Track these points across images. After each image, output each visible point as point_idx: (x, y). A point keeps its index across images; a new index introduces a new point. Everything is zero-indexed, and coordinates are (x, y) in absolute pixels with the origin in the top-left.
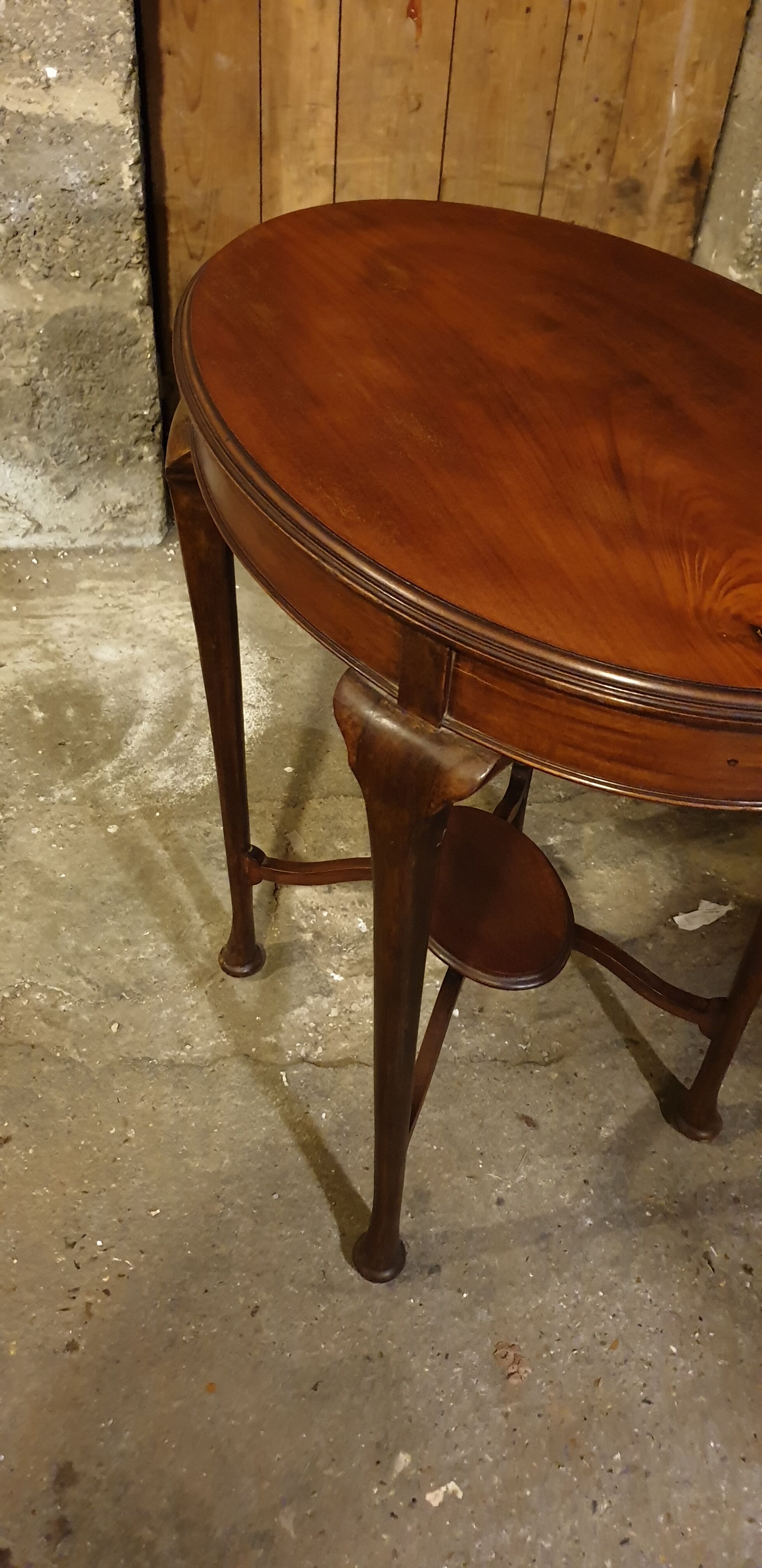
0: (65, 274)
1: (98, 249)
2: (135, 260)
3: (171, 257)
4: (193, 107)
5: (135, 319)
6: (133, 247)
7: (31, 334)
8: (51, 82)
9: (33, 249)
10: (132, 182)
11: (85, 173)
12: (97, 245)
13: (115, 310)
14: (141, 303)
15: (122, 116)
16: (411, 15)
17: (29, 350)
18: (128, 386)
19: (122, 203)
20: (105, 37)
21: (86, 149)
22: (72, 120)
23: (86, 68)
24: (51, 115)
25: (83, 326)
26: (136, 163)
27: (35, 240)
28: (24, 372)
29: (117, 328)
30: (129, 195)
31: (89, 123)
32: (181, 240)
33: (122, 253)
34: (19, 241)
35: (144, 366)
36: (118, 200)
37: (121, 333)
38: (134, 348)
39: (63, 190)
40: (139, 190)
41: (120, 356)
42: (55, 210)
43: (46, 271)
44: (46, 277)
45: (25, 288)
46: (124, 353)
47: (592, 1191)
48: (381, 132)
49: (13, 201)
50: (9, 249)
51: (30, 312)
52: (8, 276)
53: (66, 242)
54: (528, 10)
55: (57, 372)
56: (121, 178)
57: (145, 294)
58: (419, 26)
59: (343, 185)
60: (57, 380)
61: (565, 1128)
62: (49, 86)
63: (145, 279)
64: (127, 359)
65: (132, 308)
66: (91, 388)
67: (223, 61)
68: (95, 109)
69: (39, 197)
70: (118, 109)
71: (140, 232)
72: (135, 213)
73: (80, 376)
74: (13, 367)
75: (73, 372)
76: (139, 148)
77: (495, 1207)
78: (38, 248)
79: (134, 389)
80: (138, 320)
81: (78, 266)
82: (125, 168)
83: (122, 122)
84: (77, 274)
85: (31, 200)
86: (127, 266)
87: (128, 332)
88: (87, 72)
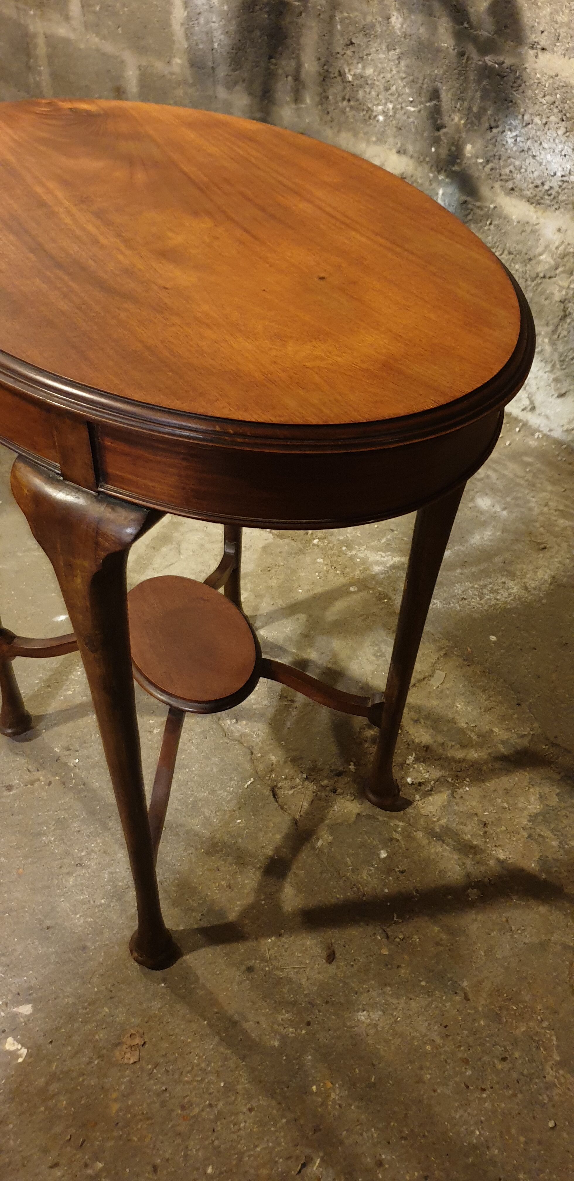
47: (304, 1032)
61: (345, 982)
77: (243, 968)
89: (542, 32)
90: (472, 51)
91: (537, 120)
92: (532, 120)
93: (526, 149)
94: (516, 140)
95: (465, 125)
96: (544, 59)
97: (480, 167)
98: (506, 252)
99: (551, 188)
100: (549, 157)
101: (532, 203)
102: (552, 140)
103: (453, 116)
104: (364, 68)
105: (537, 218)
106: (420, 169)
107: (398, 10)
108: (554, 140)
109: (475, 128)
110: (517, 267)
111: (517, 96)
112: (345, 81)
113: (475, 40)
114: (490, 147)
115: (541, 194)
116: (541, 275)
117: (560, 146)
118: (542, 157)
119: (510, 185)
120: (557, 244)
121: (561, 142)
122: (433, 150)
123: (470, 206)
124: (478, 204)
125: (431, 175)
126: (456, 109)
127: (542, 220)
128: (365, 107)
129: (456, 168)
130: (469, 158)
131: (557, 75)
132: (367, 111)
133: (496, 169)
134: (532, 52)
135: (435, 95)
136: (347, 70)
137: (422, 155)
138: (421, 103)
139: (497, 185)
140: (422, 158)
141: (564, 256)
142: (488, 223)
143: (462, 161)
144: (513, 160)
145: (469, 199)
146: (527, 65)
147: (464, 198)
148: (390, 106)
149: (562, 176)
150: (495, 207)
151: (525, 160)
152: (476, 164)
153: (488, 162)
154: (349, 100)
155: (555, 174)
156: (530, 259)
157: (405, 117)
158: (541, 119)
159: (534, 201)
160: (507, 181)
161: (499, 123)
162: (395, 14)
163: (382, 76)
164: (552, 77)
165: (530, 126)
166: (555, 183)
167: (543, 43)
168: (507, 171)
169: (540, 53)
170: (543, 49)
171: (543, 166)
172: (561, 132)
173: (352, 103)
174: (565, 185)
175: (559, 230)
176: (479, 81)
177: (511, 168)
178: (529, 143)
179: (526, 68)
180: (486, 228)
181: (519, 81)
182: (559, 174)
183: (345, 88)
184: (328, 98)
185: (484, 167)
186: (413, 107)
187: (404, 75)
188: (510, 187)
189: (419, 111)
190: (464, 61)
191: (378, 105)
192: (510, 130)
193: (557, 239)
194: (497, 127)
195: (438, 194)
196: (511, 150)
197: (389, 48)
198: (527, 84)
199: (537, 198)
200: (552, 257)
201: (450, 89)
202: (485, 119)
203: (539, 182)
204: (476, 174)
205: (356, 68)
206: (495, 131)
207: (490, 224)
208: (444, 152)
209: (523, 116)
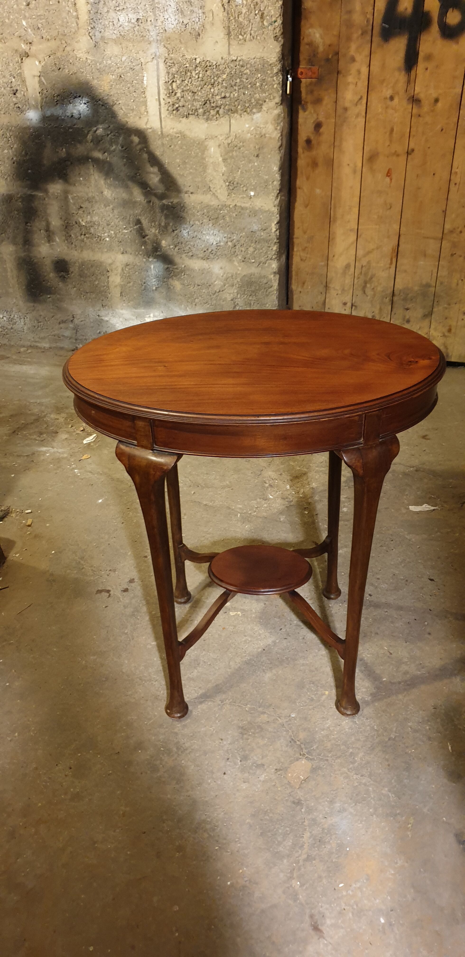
0: (250, 261)
1: (261, 253)
2: (274, 257)
3: (294, 260)
4: (306, 206)
5: (271, 278)
6: (274, 253)
7: (236, 282)
8: (252, 197)
9: (240, 251)
10: (275, 230)
11: (260, 226)
12: (261, 251)
13: (265, 275)
14: (275, 273)
15: (274, 207)
16: (387, 176)
17: (234, 287)
18: (267, 303)
19: (271, 237)
20: (271, 183)
21: (261, 218)
22: (257, 208)
23: (263, 192)
24: (251, 207)
25: (253, 280)
26: (277, 223)
27: (241, 249)
28: (232, 295)
29: (265, 281)
30: (274, 234)
31: (263, 210)
32: (298, 253)
33: (270, 254)
34: (236, 248)
35: (273, 296)
36: (270, 236)
37: (266, 283)
38: (270, 289)
39: (252, 232)
40: (278, 232)
41: (265, 292)
42: (248, 238)
43: (243, 259)
44: (243, 261)
45: (235, 265)
46: (266, 291)
48: (376, 217)
49: (235, 235)
50: (232, 251)
51: (236, 274)
52: (230, 260)
53: (251, 249)
54: (434, 174)
55: (243, 296)
56: (272, 228)
57: (277, 269)
58: (391, 180)
59: (361, 235)
60: (242, 299)
62: (251, 198)
63: (277, 265)
64: (267, 293)
65: (271, 274)
66: (254, 303)
67: (318, 191)
68: (265, 205)
69: (244, 234)
70: (272, 205)
71: (277, 247)
72: (275, 241)
73: (251, 298)
74: (228, 293)
75: (248, 296)
76: (279, 218)
78: (242, 251)
79: (269, 305)
80: (273, 279)
81: (254, 258)
82: (273, 225)
83: (273, 210)
84: (253, 261)
85: (241, 235)
86: (271, 259)
87: (269, 283)
88: (263, 193)
89: (190, 186)
90: (154, 199)
91: (197, 222)
92: (195, 223)
93: (195, 236)
94: (188, 234)
95: (159, 232)
96: (193, 197)
97: (172, 250)
98: (196, 286)
99: (212, 250)
100: (207, 237)
101: (204, 260)
102: (207, 230)
103: (151, 230)
104: (91, 217)
105: (209, 265)
106: (137, 258)
107: (108, 188)
108: (208, 230)
109: (165, 232)
110: (204, 291)
111: (184, 215)
112: (80, 226)
113: (156, 195)
114: (175, 240)
115: (208, 254)
116: (218, 291)
117: (212, 231)
118: (204, 238)
119: (191, 254)
120: (222, 275)
121: (212, 230)
122: (143, 247)
123: (171, 269)
124: (175, 267)
125: (144, 260)
126: (152, 227)
127: (211, 266)
128: (96, 236)
129: (158, 253)
130: (165, 247)
131: (202, 202)
132: (98, 238)
133: (181, 249)
134: (186, 195)
135: (138, 222)
136: (81, 221)
137: (137, 251)
138: (131, 227)
139: (184, 256)
140: (137, 253)
141: (226, 279)
142: (183, 274)
143: (161, 249)
144: (189, 243)
145: (169, 266)
146: (186, 201)
147: (166, 266)
148: (113, 232)
149: (217, 244)
150: (185, 266)
151: (196, 241)
152: (170, 249)
153: (176, 247)
154: (85, 235)
155: (213, 244)
156: (210, 285)
157: (122, 236)
158: (199, 221)
159: (206, 258)
160: (188, 253)
161: (177, 228)
162: (106, 190)
163: (104, 219)
164: (200, 204)
165: (194, 226)
166: (213, 247)
167: (191, 191)
168: (187, 248)
169: (191, 195)
170: (192, 193)
171: (205, 242)
172: (210, 225)
173: (87, 235)
174: (219, 247)
175: (221, 268)
176: (162, 211)
177: (189, 246)
178: (195, 233)
179: (185, 202)
180: (182, 277)
181: (183, 208)
182: (215, 243)
183: (81, 229)
184: (71, 236)
185: (174, 249)
186: (127, 230)
187: (118, 217)
188: (191, 255)
189: (131, 231)
190: (151, 204)
191: (104, 233)
192: (184, 230)
193: (221, 272)
194: (176, 230)
195: (151, 268)
196: (187, 238)
197: (105, 206)
198: (188, 208)
199: (206, 257)
200: (221, 281)
201: (146, 218)
202: (169, 228)
203: (206, 250)
204: (171, 254)
205: (87, 219)
206: (176, 232)
207: (184, 275)
208: (150, 247)
209: (189, 222)
